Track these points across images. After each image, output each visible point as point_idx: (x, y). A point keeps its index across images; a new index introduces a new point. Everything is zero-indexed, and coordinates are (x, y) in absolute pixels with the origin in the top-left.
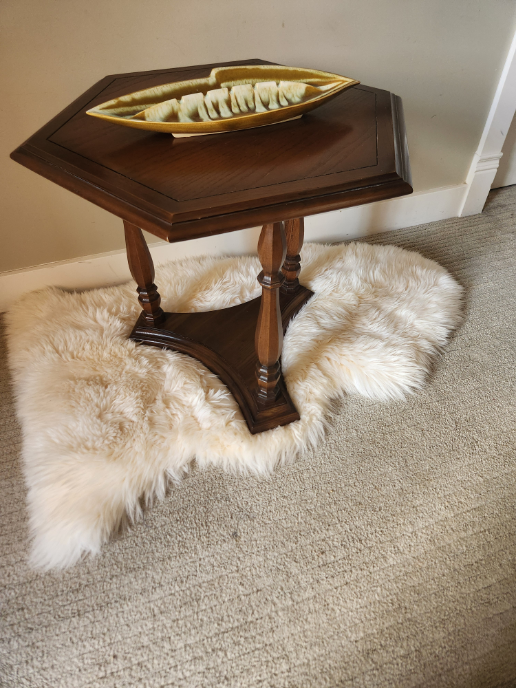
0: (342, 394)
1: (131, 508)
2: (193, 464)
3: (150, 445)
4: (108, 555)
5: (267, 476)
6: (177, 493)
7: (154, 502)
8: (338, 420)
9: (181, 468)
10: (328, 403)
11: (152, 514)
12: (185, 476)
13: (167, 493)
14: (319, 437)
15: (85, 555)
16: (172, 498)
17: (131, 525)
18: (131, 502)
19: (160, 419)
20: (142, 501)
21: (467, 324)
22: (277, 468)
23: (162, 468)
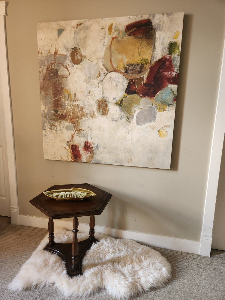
0: (103, 287)
1: (33, 286)
2: (54, 284)
3: (47, 273)
4: (21, 293)
5: (66, 297)
6: (45, 289)
7: (39, 288)
8: (97, 294)
9: (50, 283)
10: (97, 287)
11: (36, 290)
12: (50, 286)
13: (43, 288)
14: (87, 295)
15: (17, 290)
16: (43, 289)
17: (30, 290)
18: (34, 284)
19: (55, 268)
20: (37, 286)
21: (163, 289)
22: (70, 297)
23: (46, 280)
